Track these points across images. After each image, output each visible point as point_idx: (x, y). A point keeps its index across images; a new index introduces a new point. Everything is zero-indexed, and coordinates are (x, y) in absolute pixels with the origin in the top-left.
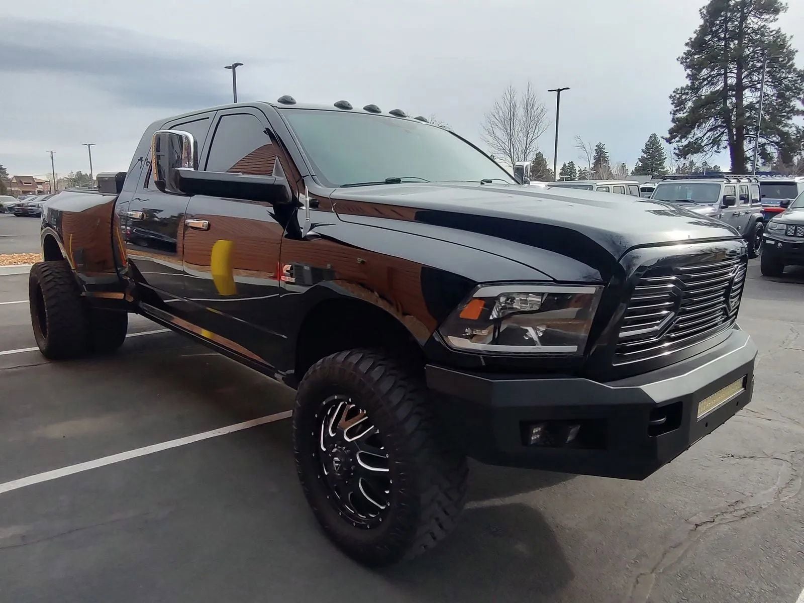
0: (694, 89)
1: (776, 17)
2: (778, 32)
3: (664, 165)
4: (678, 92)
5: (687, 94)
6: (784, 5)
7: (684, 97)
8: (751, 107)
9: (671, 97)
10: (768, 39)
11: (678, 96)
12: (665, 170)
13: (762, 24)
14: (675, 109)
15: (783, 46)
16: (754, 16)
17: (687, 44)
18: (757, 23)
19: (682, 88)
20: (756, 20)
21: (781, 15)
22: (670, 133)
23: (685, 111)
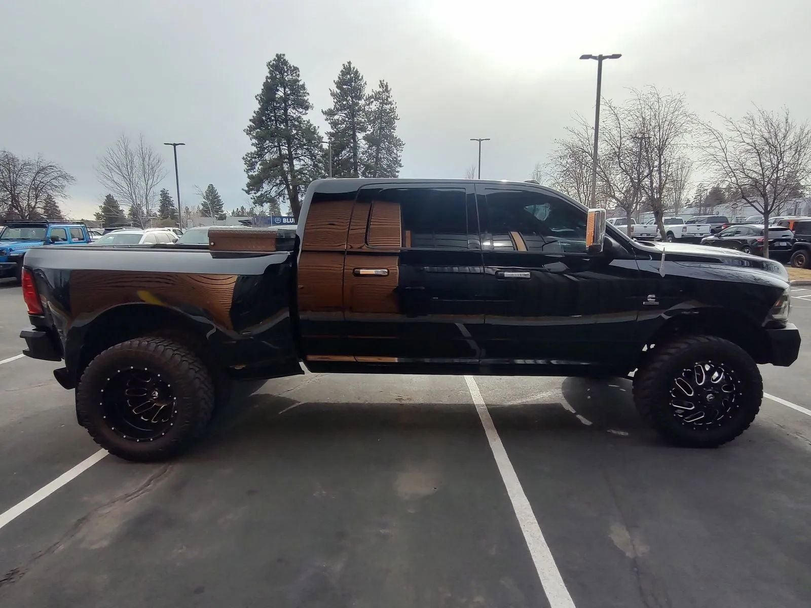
0: (260, 154)
1: (307, 112)
2: (308, 122)
3: (223, 209)
4: (249, 156)
5: (255, 158)
6: (311, 105)
7: (253, 160)
8: (300, 171)
9: (243, 158)
10: (304, 126)
11: (249, 159)
12: (224, 213)
13: (299, 115)
14: (248, 168)
15: (314, 133)
16: (294, 108)
17: (250, 120)
18: (295, 114)
19: (251, 153)
20: (294, 111)
21: (309, 111)
22: (247, 187)
23: (255, 170)
